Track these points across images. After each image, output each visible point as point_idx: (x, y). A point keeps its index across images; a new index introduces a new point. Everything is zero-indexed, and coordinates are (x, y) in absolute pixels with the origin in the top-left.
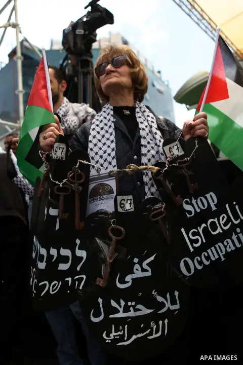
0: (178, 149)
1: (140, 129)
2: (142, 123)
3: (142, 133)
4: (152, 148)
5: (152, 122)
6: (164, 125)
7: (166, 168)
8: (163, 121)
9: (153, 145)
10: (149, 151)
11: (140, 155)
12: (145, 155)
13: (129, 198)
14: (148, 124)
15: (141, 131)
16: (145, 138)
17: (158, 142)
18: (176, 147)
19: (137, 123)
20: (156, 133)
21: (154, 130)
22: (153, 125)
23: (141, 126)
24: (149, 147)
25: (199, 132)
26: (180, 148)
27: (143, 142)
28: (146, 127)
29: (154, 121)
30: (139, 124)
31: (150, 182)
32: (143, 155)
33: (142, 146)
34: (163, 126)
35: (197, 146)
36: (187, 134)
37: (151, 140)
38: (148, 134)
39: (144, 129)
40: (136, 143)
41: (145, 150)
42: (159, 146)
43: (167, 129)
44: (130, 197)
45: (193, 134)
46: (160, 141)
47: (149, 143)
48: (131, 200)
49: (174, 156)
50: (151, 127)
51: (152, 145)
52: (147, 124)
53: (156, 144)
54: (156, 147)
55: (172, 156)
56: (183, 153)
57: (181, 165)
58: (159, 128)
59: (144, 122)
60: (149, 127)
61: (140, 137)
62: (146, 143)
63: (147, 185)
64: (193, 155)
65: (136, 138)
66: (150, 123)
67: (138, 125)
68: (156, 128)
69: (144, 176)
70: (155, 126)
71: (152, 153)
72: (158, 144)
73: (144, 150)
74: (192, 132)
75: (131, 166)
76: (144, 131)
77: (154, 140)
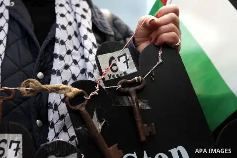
0: (126, 62)
1: (57, 26)
2: (62, 15)
3: (60, 34)
4: (75, 62)
5: (83, 17)
6: (108, 25)
7: (96, 93)
8: (108, 19)
9: (78, 58)
10: (67, 67)
11: (49, 72)
12: (59, 73)
13: (16, 140)
14: (75, 20)
15: (57, 30)
16: (63, 43)
17: (86, 52)
18: (123, 59)
19: (55, 15)
20: (85, 37)
21: (83, 31)
22: (83, 22)
23: (60, 21)
24: (68, 60)
25: (166, 36)
26: (131, 61)
27: (58, 49)
28: (70, 24)
29: (89, 15)
30: (58, 17)
31: (60, 122)
32: (54, 72)
33: (56, 56)
34: (105, 28)
35: (161, 61)
36: (143, 41)
37: (75, 48)
38: (70, 38)
39: (63, 27)
40: (46, 50)
41: (60, 65)
42: (87, 60)
43: (112, 33)
44: (18, 137)
45: (156, 39)
46: (91, 52)
47: (69, 52)
48: (18, 142)
49: (118, 73)
50: (79, 25)
51: (74, 58)
52: (72, 20)
53: (83, 57)
54: (81, 63)
55: (112, 74)
56: (135, 70)
57: (127, 89)
58: (95, 29)
59: (67, 15)
60: (74, 25)
61: (54, 40)
62: (63, 53)
63: (52, 126)
64: (151, 74)
65: (46, 42)
66: (79, 19)
67: (55, 19)
68: (88, 29)
69: (50, 111)
70: (87, 23)
71: (73, 72)
72: (87, 56)
73: (57, 65)
74: (153, 36)
75: (29, 81)
76: (65, 31)
77: (81, 49)
